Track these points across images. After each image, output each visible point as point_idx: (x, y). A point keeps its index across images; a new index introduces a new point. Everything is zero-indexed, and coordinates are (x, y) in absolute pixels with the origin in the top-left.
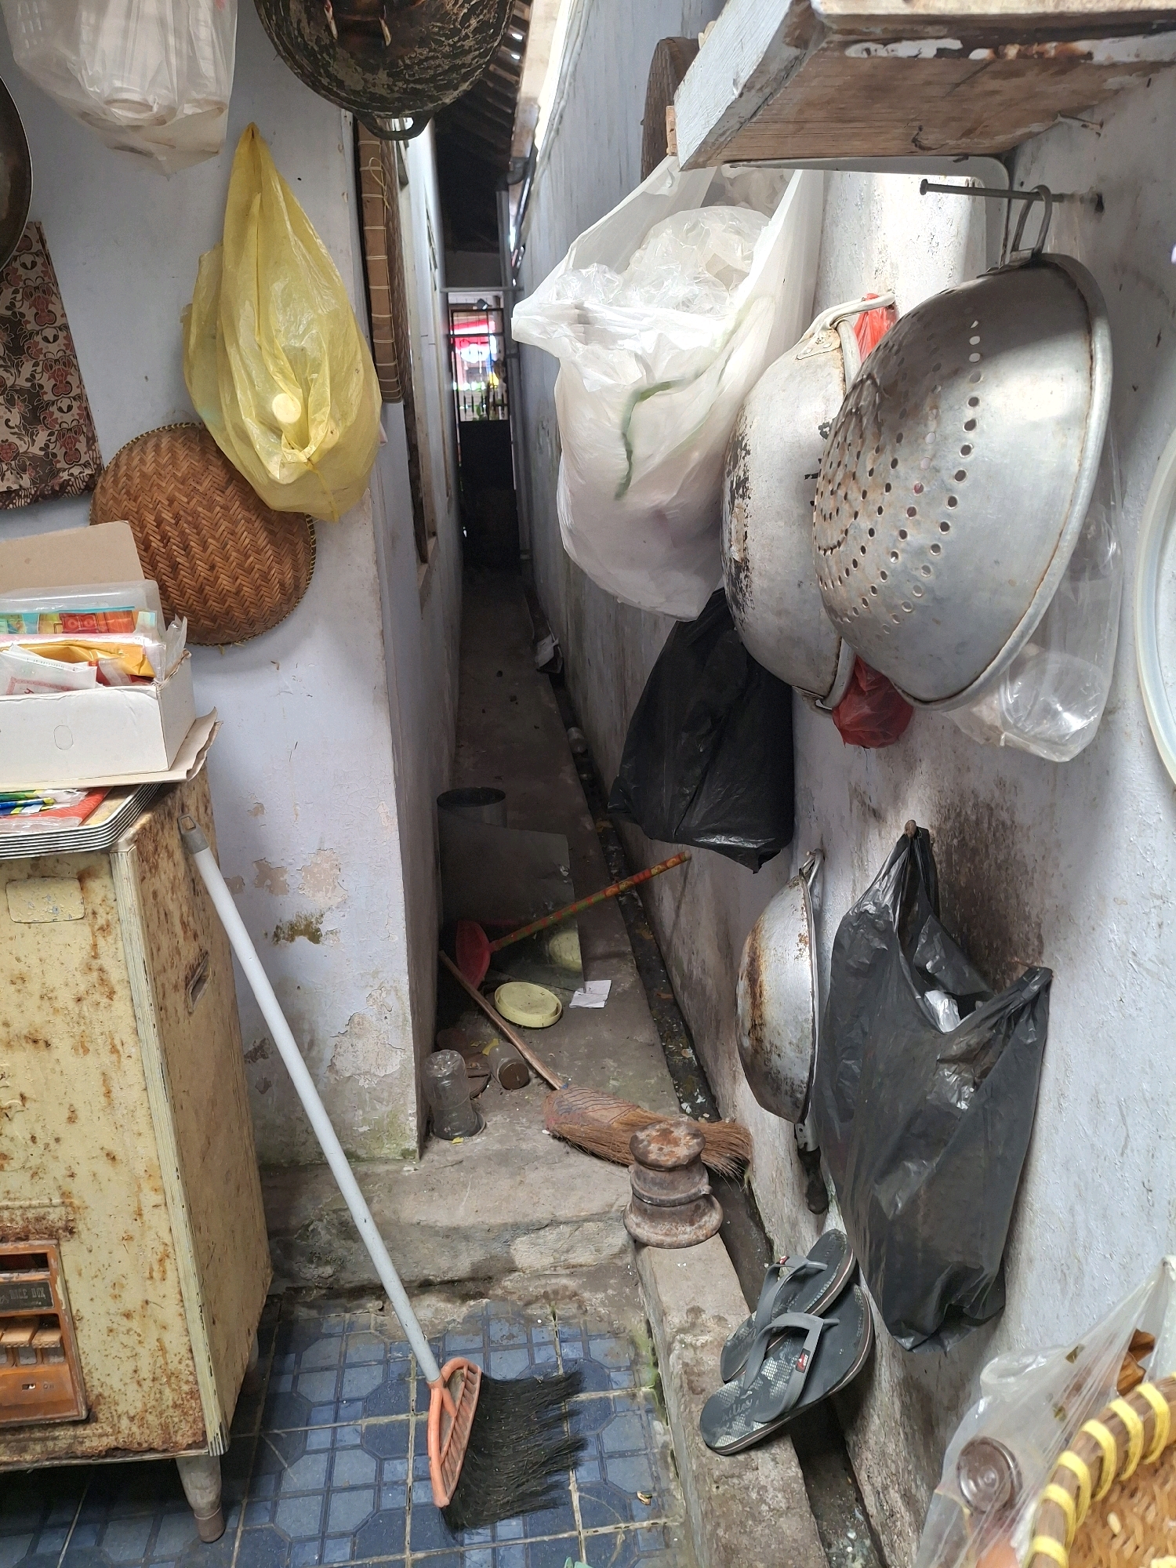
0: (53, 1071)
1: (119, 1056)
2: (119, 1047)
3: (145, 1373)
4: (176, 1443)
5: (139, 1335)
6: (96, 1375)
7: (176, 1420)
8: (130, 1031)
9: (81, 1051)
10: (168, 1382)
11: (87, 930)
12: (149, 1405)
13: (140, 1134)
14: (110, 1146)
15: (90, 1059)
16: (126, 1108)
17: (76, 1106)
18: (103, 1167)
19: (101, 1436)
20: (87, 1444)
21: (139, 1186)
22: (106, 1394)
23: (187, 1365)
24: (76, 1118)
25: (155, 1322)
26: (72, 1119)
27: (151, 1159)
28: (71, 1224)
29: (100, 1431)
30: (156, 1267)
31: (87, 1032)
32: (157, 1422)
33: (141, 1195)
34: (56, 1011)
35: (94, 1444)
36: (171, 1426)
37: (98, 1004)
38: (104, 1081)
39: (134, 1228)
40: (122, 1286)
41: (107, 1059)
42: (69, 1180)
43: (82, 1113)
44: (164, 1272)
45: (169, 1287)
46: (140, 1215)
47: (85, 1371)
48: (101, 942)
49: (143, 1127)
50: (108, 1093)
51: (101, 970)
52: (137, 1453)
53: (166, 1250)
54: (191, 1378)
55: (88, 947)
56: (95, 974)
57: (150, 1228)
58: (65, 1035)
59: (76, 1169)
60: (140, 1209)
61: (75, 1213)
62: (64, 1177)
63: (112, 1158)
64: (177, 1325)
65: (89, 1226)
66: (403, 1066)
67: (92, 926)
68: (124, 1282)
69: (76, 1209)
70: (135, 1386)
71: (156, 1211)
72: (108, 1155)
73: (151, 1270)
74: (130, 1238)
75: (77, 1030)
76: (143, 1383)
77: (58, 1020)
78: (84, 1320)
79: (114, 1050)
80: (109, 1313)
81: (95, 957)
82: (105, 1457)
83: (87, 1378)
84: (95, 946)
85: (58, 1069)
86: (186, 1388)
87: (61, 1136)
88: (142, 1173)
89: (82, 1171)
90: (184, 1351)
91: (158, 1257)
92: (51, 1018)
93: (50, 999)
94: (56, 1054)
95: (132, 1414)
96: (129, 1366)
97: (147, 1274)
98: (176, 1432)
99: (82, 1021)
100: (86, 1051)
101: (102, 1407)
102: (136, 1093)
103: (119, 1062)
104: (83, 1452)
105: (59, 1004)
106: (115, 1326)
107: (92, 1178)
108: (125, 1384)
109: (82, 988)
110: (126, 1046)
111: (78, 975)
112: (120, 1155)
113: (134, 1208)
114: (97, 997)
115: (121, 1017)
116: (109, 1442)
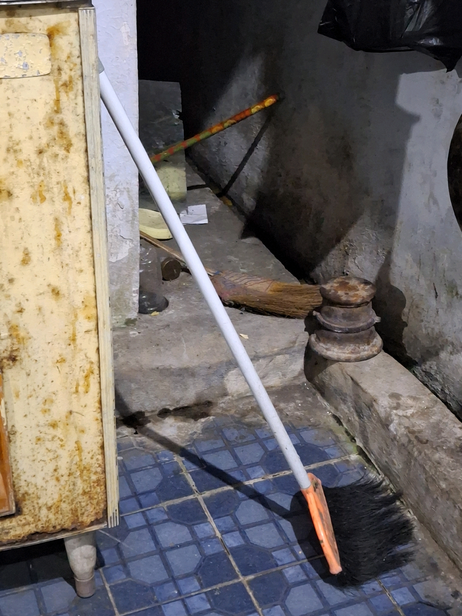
0: (13, 218)
1: (71, 203)
2: (71, 195)
3: (63, 471)
4: (82, 522)
5: (62, 440)
6: (23, 478)
7: (83, 504)
8: (81, 179)
9: (39, 199)
10: (81, 476)
11: (52, 87)
12: (63, 496)
13: (81, 271)
14: (55, 282)
15: (46, 207)
16: (72, 249)
17: (30, 249)
18: (48, 302)
19: (24, 525)
20: (12, 533)
21: (76, 316)
22: (30, 492)
23: (97, 460)
24: (29, 259)
25: (76, 428)
26: (25, 261)
27: (88, 292)
28: (15, 354)
29: (24, 521)
30: (82, 383)
31: (45, 183)
32: (69, 508)
33: (77, 323)
34: (20, 163)
35: (18, 532)
36: (79, 509)
37: (56, 156)
38: (56, 226)
39: (67, 352)
40: (52, 402)
41: (60, 205)
42: (18, 315)
43: (35, 257)
44: (88, 386)
45: (91, 399)
46: (74, 340)
47: (15, 475)
48: (63, 98)
49: (85, 264)
50: (58, 236)
51: (62, 124)
52: (51, 534)
53: (91, 367)
54: (99, 470)
55: (52, 102)
56: (56, 128)
57: (81, 350)
58: (26, 185)
59: (25, 305)
60: (74, 335)
61: (19, 343)
62: (14, 313)
63: (56, 293)
64: (93, 428)
65: (30, 354)
66: (131, 253)
67: (56, 82)
68: (54, 397)
69: (21, 340)
70: (54, 482)
71: (87, 335)
72: (53, 290)
73: (78, 385)
74: (63, 361)
75: (37, 180)
76: (61, 478)
77: (21, 172)
78: (18, 434)
79: (67, 197)
80: (38, 426)
81: (58, 111)
82: (26, 541)
83: (16, 481)
84: (57, 101)
85: (17, 217)
86: (94, 478)
87: (15, 276)
88: (80, 305)
89: (30, 307)
90: (96, 448)
91: (84, 374)
92: (14, 169)
93: (15, 151)
94: (16, 203)
95: (50, 504)
96: (51, 467)
97: (74, 389)
98: (83, 514)
99: (42, 172)
100: (43, 199)
101: (27, 502)
102: (82, 236)
103: (70, 208)
104: (8, 540)
105: (22, 157)
106: (42, 435)
107: (37, 312)
108: (47, 481)
109: (44, 141)
110: (77, 194)
111: (41, 128)
112: (63, 289)
113: (69, 334)
114: (56, 149)
115: (74, 168)
116: (31, 529)
